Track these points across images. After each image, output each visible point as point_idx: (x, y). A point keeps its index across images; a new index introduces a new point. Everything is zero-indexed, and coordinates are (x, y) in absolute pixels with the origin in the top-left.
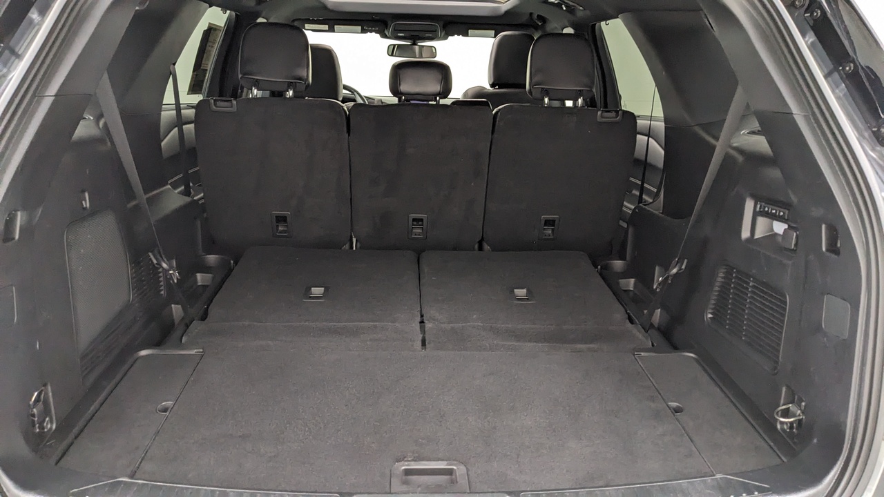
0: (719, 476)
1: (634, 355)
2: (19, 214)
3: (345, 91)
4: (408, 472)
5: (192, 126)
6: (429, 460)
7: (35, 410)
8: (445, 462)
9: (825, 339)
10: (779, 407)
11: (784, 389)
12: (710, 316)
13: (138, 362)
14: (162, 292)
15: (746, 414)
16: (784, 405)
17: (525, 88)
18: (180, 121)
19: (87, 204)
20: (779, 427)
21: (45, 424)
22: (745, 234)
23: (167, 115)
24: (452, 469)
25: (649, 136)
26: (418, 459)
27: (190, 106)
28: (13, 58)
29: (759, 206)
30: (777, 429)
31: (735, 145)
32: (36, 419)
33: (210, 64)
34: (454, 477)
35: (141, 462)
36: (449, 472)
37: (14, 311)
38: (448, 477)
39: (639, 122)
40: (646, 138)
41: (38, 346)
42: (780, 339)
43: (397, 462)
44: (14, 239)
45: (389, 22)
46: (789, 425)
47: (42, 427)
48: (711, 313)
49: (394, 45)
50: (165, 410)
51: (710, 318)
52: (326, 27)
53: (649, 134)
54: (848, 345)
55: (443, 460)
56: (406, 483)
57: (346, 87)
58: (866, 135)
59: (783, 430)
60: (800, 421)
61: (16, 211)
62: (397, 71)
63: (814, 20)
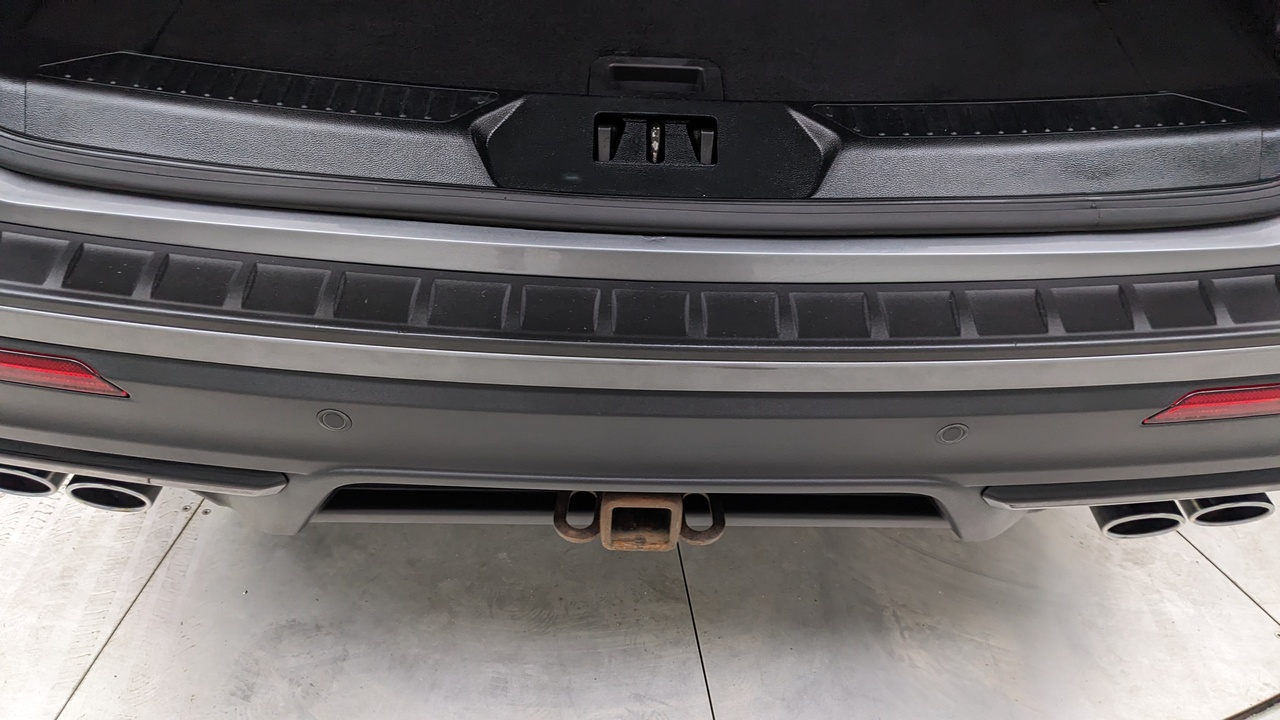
0: (1163, 93)
4: (621, 74)
6: (658, 56)
8: (686, 60)
24: (696, 70)
26: (636, 54)
34: (697, 84)
35: (159, 33)
36: (691, 77)
38: (688, 84)
43: (603, 55)
55: (681, 57)
56: (616, 87)
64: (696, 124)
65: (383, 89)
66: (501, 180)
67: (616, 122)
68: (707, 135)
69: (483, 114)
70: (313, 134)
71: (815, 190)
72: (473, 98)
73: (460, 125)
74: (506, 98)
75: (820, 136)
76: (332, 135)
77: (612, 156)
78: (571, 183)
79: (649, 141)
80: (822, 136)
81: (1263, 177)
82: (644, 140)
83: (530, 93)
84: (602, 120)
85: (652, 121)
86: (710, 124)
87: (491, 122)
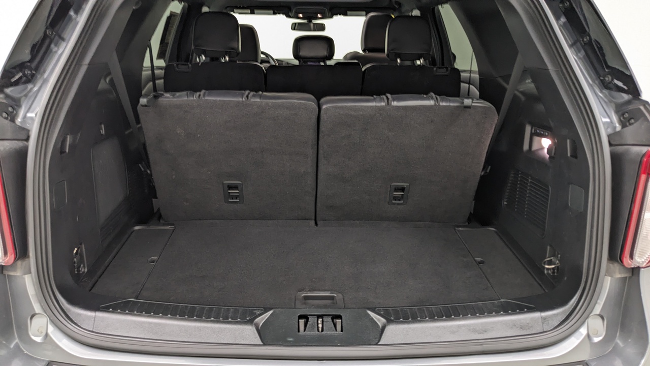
0: (502, 300)
1: (455, 229)
2: (68, 137)
3: (262, 56)
4: (306, 298)
5: (162, 81)
6: (320, 291)
7: (75, 259)
8: (329, 292)
9: (570, 213)
10: (546, 258)
11: (549, 247)
12: (505, 203)
13: (134, 233)
14: (146, 191)
15: (525, 265)
16: (548, 258)
17: (384, 52)
18: (153, 78)
19: (103, 132)
20: (546, 272)
21: (81, 269)
22: (526, 147)
23: (146, 73)
24: (334, 296)
25: (469, 83)
26: (311, 290)
27: (160, 68)
28: (60, 41)
29: (533, 129)
30: (544, 273)
31: (521, 90)
32: (76, 265)
33: (171, 39)
34: (335, 301)
35: (140, 291)
36: (332, 298)
37: (65, 197)
38: (331, 301)
39: (462, 74)
40: (468, 85)
41: (78, 219)
42: (546, 215)
43: (300, 291)
44: (65, 152)
45: (292, 8)
46: (552, 271)
47: (79, 271)
48: (506, 201)
49: (296, 23)
50: (153, 262)
51: (506, 205)
52: (249, 11)
53: (469, 82)
54: (583, 216)
55: (328, 291)
56: (305, 304)
57: (263, 53)
58: (597, 82)
59: (548, 274)
60: (558, 267)
61: (67, 135)
62: (298, 42)
63: (565, 9)
64: (335, 317)
65: (223, 309)
66: (265, 342)
67: (305, 317)
68: (338, 321)
69: (258, 317)
70: (198, 327)
71: (379, 341)
72: (255, 311)
73: (251, 322)
74: (266, 310)
75: (379, 320)
76: (205, 327)
77: (305, 330)
78: (290, 341)
79: (318, 324)
80: (380, 320)
81: (545, 330)
82: (316, 324)
83: (274, 308)
84: (301, 317)
85: (319, 317)
86: (339, 317)
87: (261, 320)
